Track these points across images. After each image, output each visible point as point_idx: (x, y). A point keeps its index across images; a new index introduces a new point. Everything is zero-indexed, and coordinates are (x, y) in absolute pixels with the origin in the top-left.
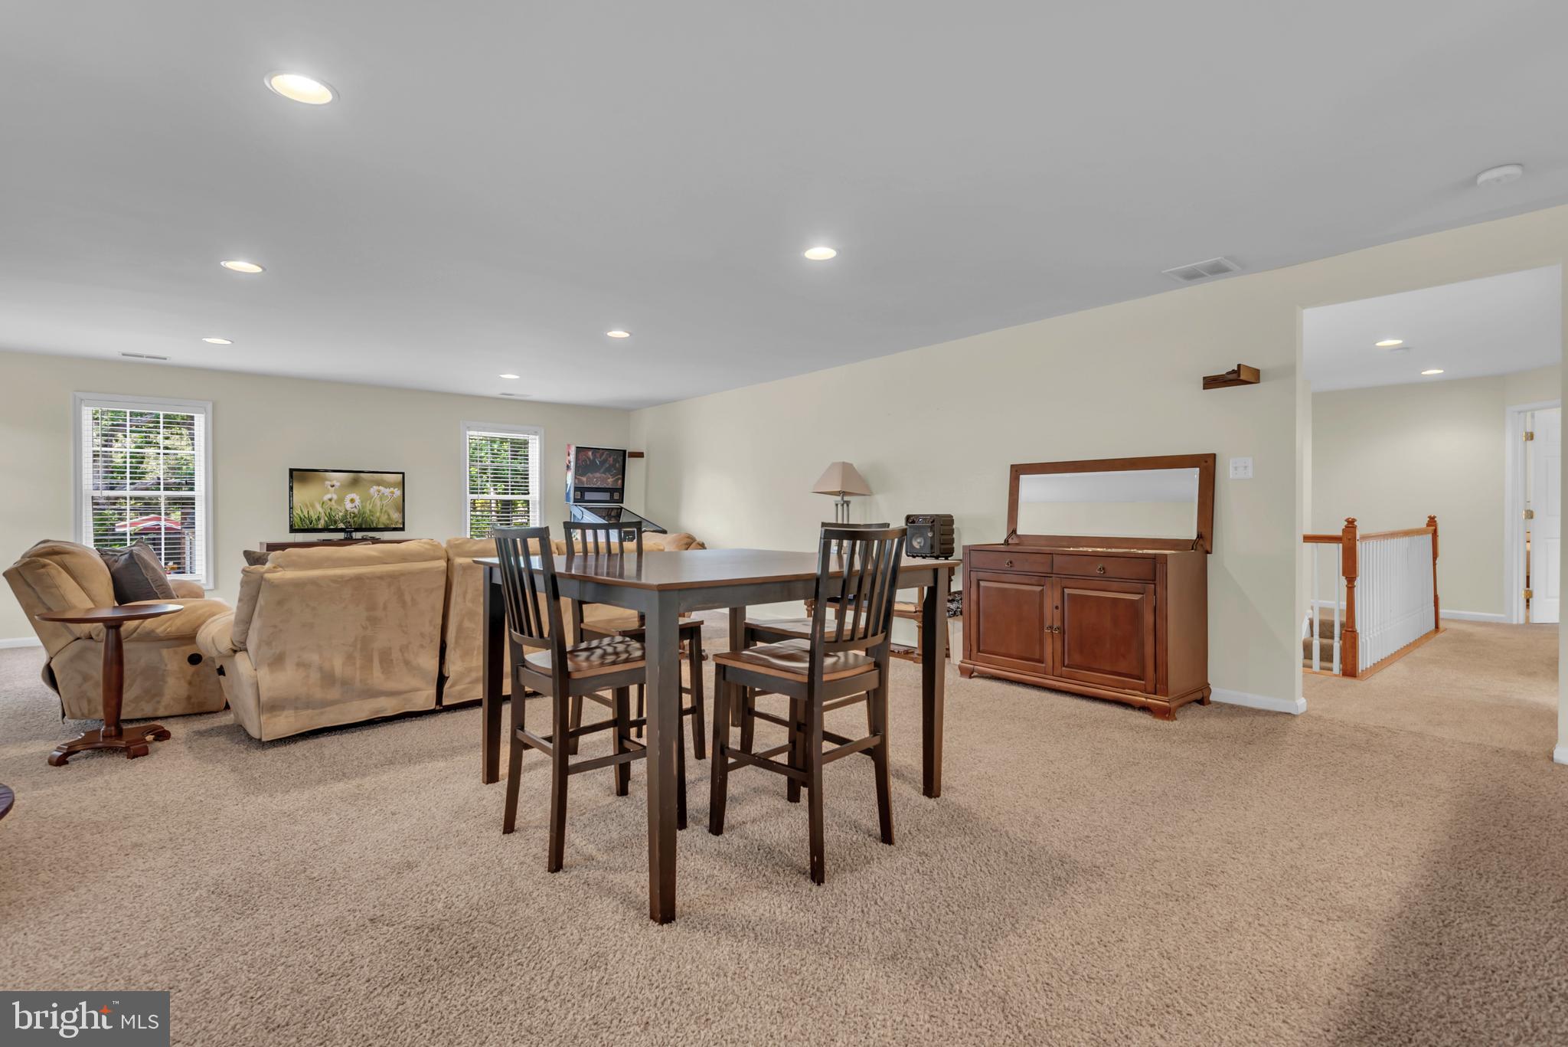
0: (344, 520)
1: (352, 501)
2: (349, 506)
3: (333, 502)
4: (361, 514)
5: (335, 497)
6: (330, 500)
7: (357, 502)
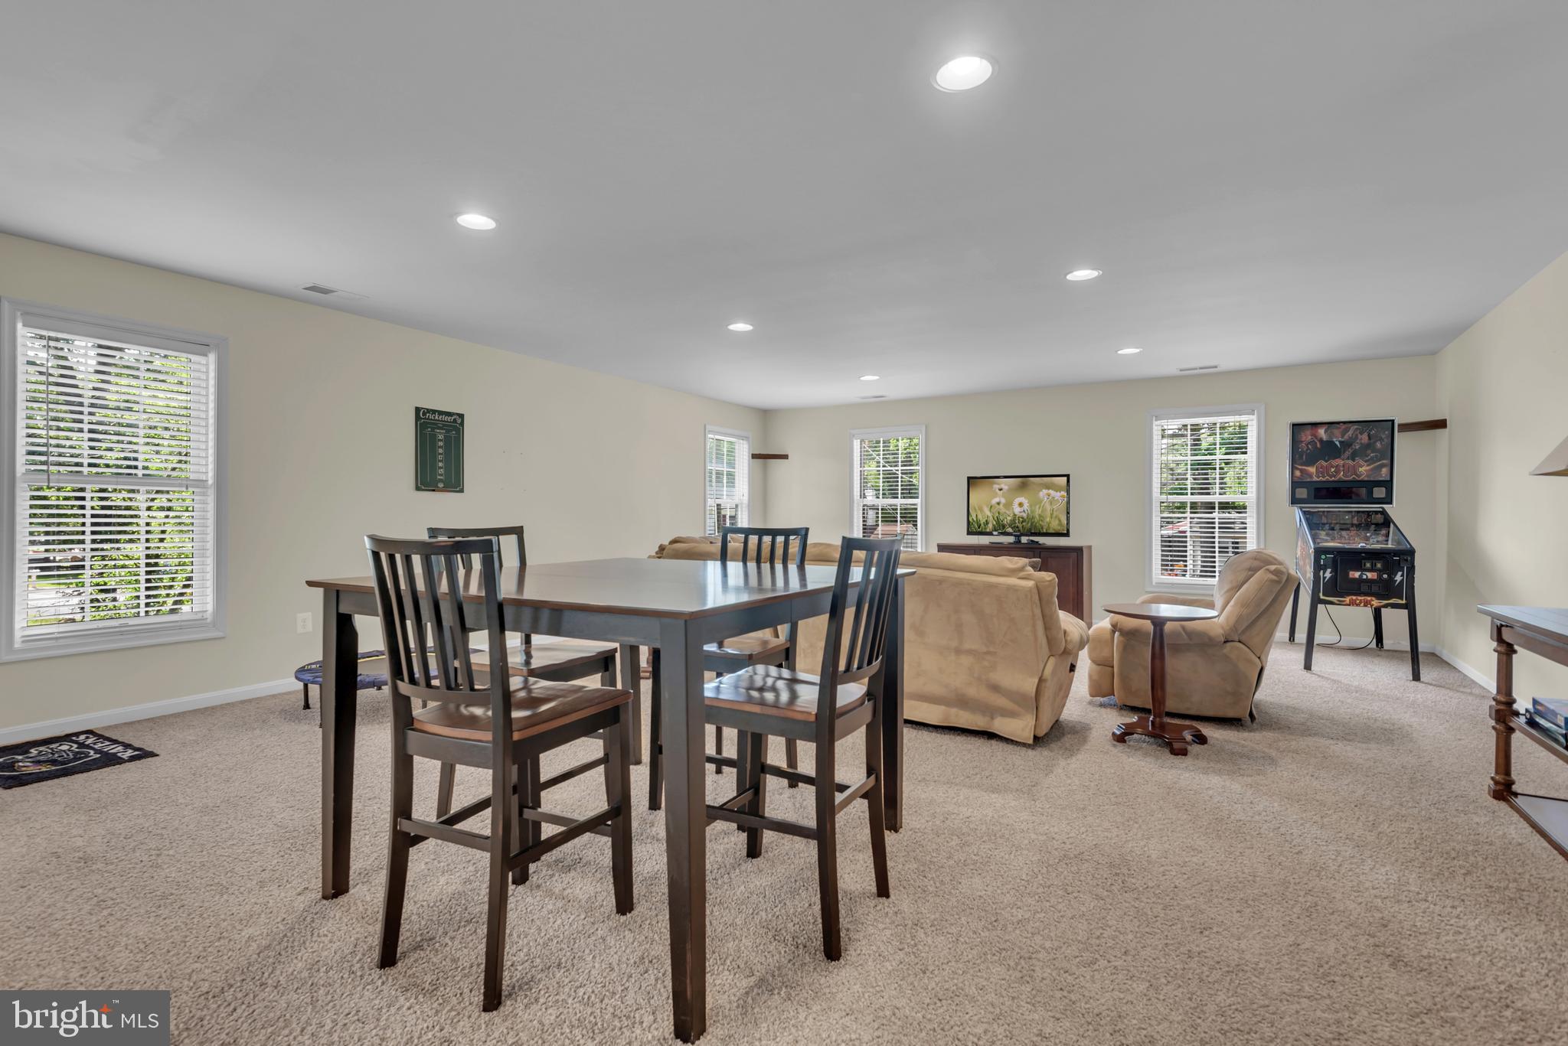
0: (1012, 524)
1: (1021, 505)
2: (1017, 510)
3: (1001, 505)
4: (1031, 518)
5: (1003, 501)
6: (998, 504)
7: (1026, 506)
